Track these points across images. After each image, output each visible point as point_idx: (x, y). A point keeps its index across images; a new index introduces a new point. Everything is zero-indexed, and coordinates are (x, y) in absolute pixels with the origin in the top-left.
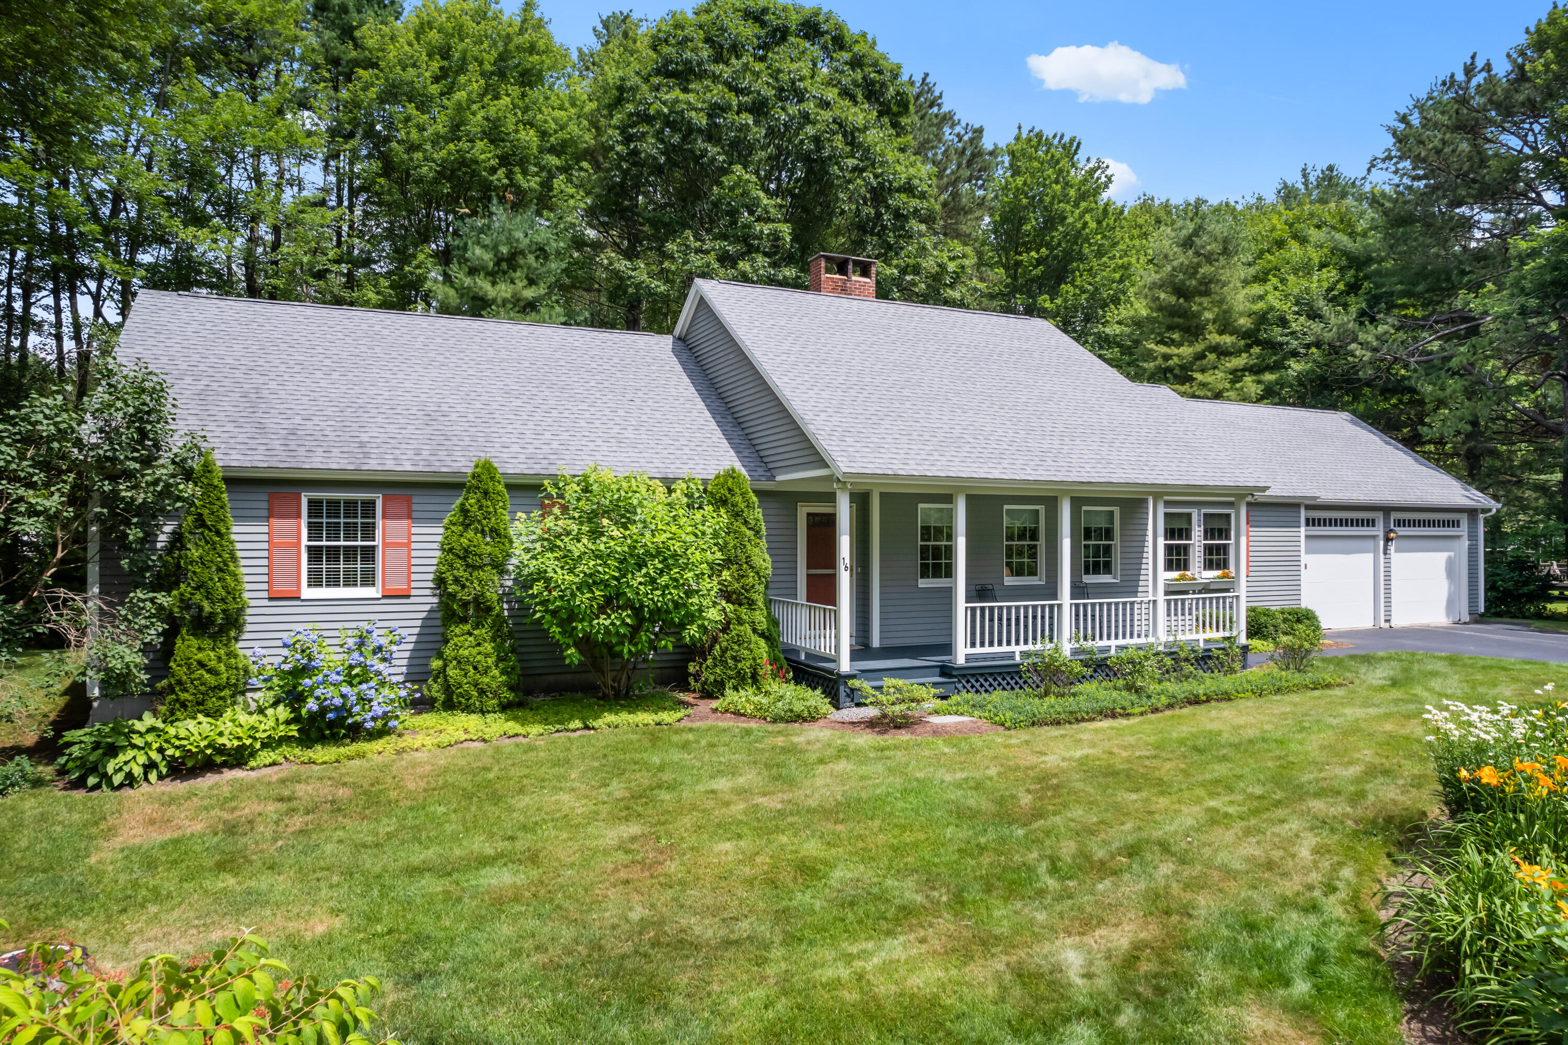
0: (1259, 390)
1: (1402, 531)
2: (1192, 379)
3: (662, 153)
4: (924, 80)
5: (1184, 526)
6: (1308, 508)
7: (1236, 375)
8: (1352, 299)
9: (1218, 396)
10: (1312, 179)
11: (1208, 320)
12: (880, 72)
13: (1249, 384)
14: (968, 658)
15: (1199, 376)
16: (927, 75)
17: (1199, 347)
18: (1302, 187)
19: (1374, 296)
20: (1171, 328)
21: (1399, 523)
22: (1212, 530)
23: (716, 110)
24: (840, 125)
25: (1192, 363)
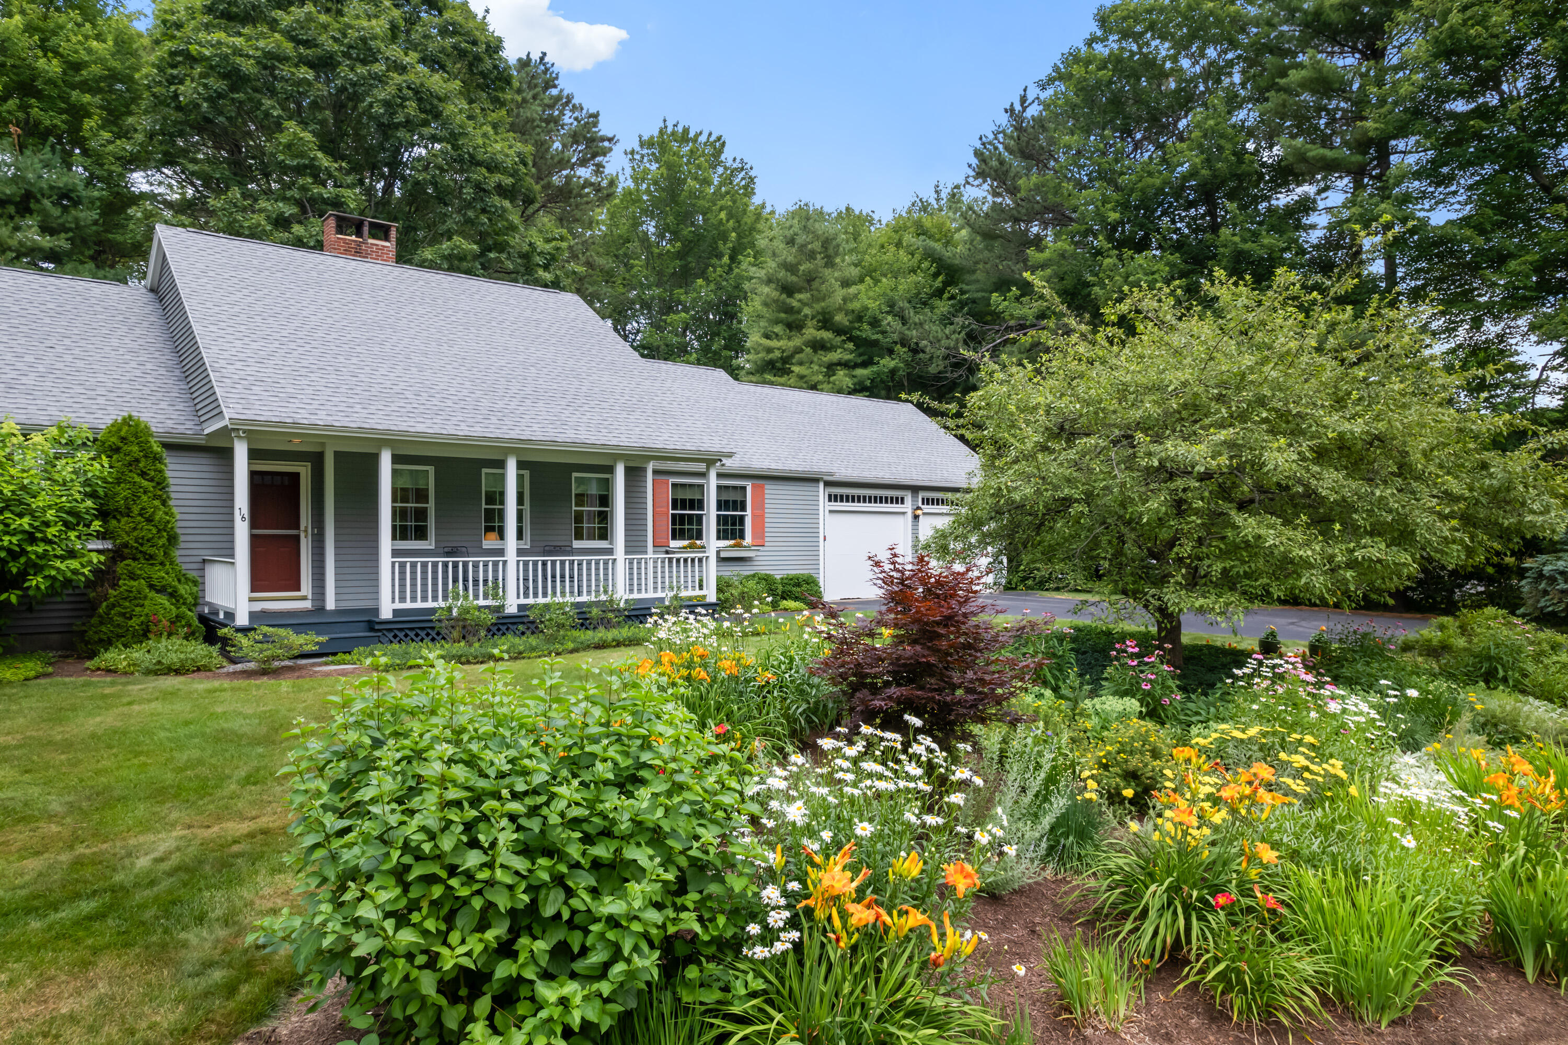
0: (848, 382)
1: (927, 508)
2: (789, 372)
3: (205, 100)
4: (542, 59)
5: (697, 497)
6: (828, 484)
7: (831, 368)
8: (938, 303)
9: (814, 387)
10: (944, 195)
11: (806, 316)
12: (475, 43)
13: (841, 375)
14: (396, 612)
15: (796, 369)
16: (544, 54)
17: (797, 342)
18: (934, 202)
19: (960, 302)
20: (777, 322)
21: (927, 501)
22: (727, 502)
23: (271, 60)
24: (416, 92)
25: (792, 356)
